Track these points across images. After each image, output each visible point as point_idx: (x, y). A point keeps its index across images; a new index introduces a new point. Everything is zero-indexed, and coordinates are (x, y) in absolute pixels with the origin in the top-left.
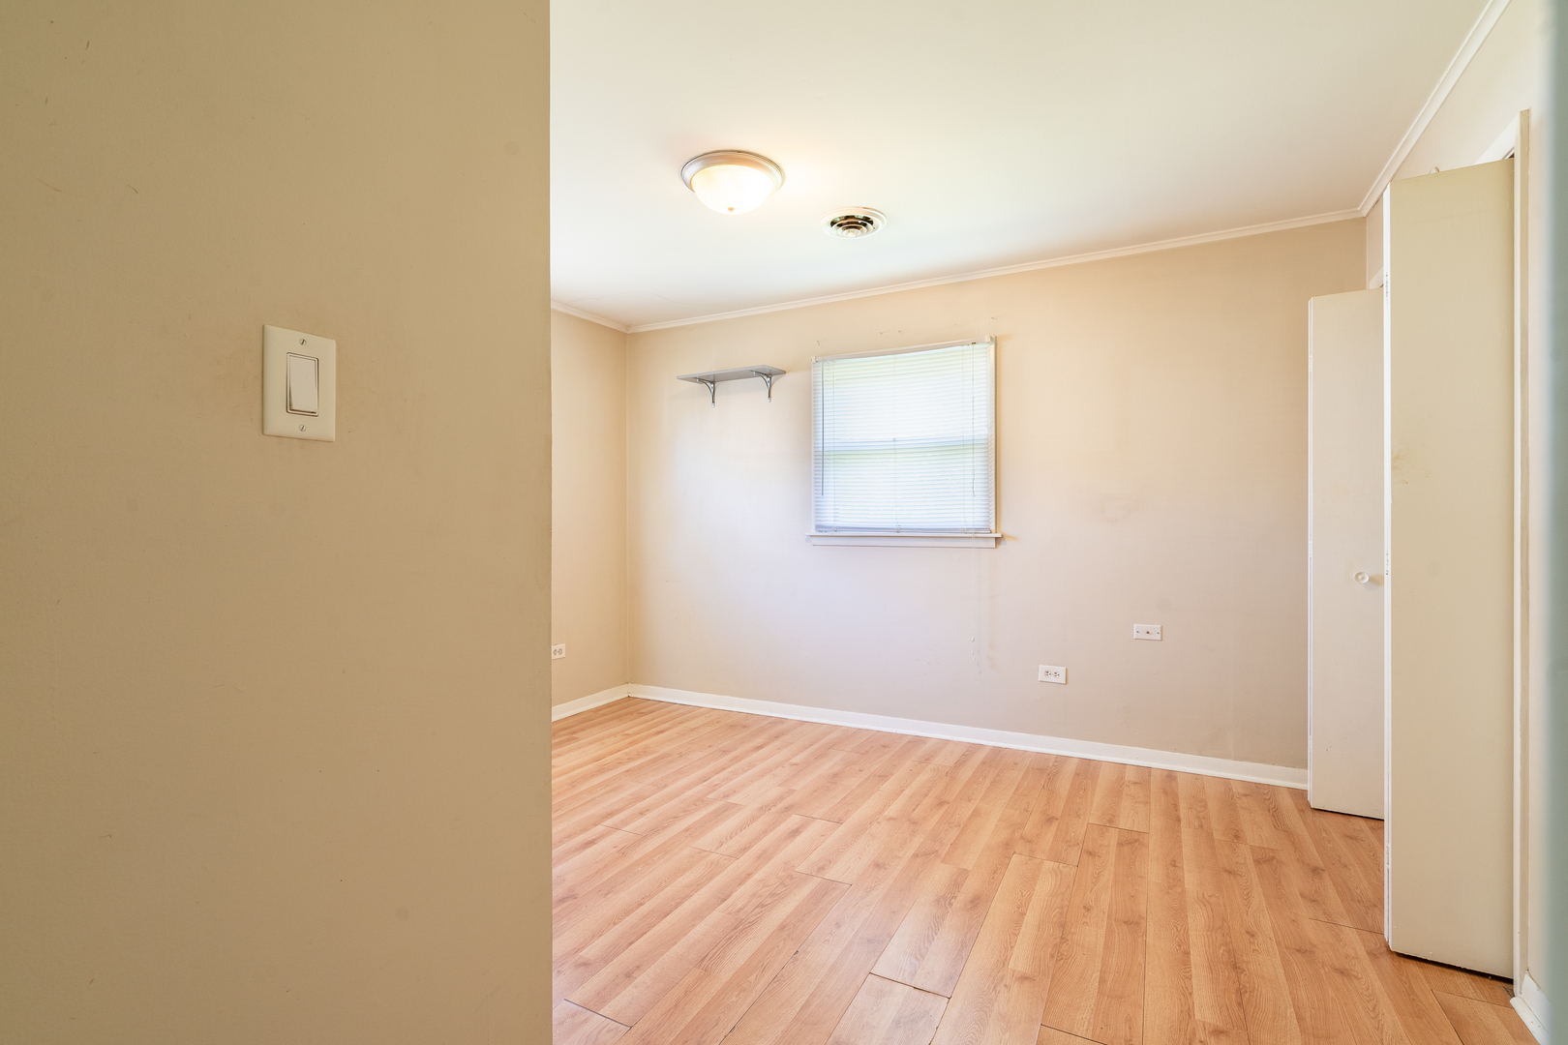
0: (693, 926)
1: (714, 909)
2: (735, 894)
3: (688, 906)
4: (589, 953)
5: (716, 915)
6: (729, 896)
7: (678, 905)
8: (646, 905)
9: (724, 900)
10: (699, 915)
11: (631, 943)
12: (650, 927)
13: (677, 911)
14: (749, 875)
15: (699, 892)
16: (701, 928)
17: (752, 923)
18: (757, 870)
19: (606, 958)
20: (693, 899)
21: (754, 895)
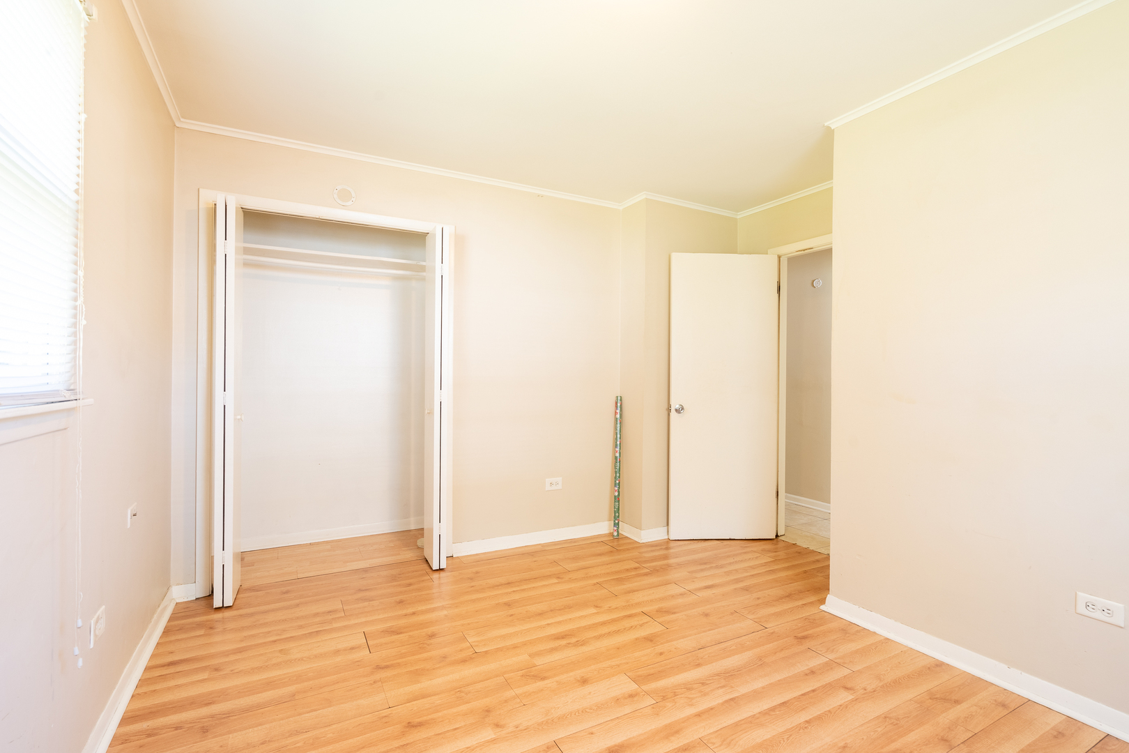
0: (763, 688)
1: (743, 695)
2: (721, 701)
3: (765, 705)
4: (843, 697)
5: (743, 690)
6: (726, 701)
7: (773, 709)
8: (802, 720)
9: (732, 699)
10: (756, 695)
11: (813, 691)
12: (798, 698)
13: (775, 703)
14: (699, 715)
15: (751, 714)
16: (759, 684)
17: (718, 675)
18: (688, 718)
19: (830, 688)
20: (758, 710)
21: (705, 694)
